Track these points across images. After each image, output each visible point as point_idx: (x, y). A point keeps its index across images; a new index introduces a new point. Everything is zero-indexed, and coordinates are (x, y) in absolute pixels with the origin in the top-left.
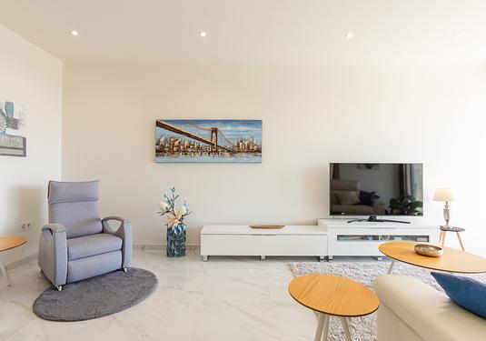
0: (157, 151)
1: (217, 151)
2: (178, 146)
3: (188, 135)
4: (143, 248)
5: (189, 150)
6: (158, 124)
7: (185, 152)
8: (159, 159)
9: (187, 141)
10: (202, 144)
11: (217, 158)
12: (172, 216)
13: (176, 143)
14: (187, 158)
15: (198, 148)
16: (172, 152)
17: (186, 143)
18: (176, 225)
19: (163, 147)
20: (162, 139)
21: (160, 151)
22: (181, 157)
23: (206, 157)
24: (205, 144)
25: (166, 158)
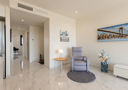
0: (98, 38)
1: (122, 36)
2: (105, 36)
3: (109, 32)
4: (94, 66)
5: (110, 37)
6: (98, 30)
7: (108, 38)
8: (99, 41)
9: (108, 34)
10: (115, 34)
11: (122, 39)
12: (102, 59)
13: (105, 35)
14: (109, 40)
15: (113, 36)
16: (103, 38)
17: (108, 35)
18: (104, 62)
19: (100, 37)
20: (100, 34)
21: (99, 38)
22: (106, 39)
23: (117, 39)
24: (116, 34)
25: (101, 40)
